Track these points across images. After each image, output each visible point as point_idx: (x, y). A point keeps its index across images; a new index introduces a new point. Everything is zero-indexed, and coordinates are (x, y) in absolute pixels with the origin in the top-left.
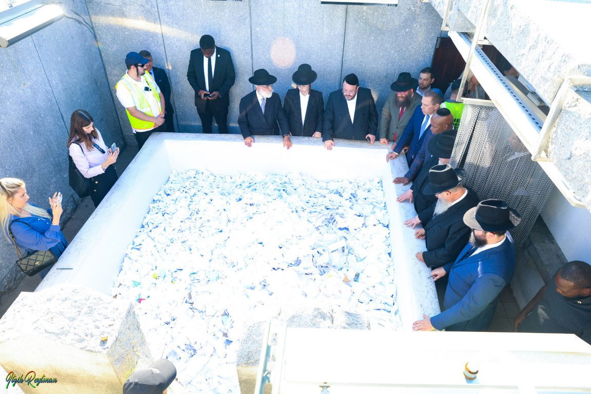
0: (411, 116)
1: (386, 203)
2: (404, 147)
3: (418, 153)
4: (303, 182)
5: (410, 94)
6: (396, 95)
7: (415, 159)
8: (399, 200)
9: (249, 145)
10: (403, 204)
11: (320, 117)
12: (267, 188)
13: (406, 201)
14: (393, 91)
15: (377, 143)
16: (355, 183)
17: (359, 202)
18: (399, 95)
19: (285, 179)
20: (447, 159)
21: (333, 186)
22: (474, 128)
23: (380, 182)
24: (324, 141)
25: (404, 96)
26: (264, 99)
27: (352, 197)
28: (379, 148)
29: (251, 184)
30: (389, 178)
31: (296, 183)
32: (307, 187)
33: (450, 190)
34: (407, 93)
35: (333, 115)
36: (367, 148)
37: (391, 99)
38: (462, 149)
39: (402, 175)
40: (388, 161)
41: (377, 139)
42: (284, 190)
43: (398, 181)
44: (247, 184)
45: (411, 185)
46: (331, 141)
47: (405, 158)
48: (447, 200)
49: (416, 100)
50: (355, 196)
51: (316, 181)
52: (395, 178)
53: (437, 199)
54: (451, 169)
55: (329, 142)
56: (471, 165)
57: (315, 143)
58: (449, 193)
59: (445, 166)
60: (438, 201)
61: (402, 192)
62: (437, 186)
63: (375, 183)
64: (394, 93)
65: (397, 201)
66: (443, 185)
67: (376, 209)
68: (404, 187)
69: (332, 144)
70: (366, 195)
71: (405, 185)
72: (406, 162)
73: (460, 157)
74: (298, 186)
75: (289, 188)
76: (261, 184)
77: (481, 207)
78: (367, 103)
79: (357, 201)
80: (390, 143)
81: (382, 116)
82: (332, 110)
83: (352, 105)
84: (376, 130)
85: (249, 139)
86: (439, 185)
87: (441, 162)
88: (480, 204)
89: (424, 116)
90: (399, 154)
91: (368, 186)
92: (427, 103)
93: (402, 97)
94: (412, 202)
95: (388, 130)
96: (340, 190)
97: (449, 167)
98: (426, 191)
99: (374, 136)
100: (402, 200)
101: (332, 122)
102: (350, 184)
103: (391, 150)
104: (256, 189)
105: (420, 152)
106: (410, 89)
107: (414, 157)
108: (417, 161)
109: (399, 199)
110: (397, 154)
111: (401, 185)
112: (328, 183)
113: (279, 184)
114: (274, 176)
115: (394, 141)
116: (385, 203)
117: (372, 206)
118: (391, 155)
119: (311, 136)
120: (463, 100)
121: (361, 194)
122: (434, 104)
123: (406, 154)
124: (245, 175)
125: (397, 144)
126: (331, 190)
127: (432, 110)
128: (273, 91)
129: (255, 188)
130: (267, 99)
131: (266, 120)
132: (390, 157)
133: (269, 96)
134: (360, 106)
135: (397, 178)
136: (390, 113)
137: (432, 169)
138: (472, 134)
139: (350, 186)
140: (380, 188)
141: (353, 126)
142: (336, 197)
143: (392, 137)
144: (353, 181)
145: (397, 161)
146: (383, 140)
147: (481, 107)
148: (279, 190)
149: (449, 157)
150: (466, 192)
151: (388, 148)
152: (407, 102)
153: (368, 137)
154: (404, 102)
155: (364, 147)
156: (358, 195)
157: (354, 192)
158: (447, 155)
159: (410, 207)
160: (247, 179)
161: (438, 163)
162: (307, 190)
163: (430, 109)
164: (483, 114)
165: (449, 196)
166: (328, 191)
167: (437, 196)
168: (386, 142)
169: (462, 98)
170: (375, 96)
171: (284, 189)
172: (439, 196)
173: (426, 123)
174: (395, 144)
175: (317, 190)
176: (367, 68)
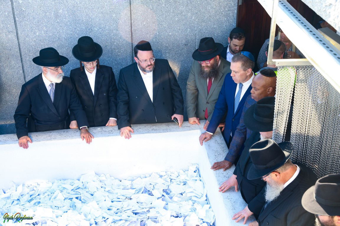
0: (221, 88)
1: (208, 195)
2: (218, 125)
3: (236, 129)
4: (101, 184)
5: (216, 62)
6: (201, 65)
7: (234, 138)
8: (222, 190)
9: (25, 146)
10: (227, 194)
11: (112, 99)
12: (55, 198)
13: (230, 189)
14: (196, 61)
15: (186, 123)
16: (166, 177)
17: (175, 199)
18: (204, 64)
19: (77, 184)
20: (269, 132)
21: (140, 184)
22: (294, 92)
23: (197, 171)
24: (119, 128)
25: (209, 65)
26: (53, 84)
27: (165, 194)
28: (190, 130)
29: (32, 197)
30: (206, 165)
31: (93, 186)
32: (107, 190)
33: (278, 170)
34: (212, 61)
35: (128, 96)
36: (174, 131)
37: (195, 69)
38: (285, 118)
39: (221, 158)
40: (202, 143)
41: (186, 119)
42: (77, 198)
43: (217, 166)
44: (27, 197)
45: (233, 169)
46: (128, 128)
47: (223, 138)
48: (277, 183)
49: (224, 68)
50: (169, 192)
51: (117, 181)
52: (213, 163)
53: (265, 183)
54: (274, 144)
55: (126, 129)
56: (299, 136)
57: (110, 133)
58: (277, 174)
59: (266, 142)
60: (268, 186)
61: (225, 179)
62: (262, 167)
63: (191, 172)
64: (197, 63)
65: (220, 191)
66: (269, 165)
67: (196, 205)
68: (225, 173)
69: (130, 131)
70: (182, 188)
71: (226, 170)
72: (224, 142)
73: (283, 128)
74: (96, 190)
75: (84, 195)
76: (46, 194)
77: (319, 186)
78: (166, 77)
79: (171, 198)
80: (201, 121)
81: (188, 90)
82: (125, 88)
83: (148, 79)
84: (183, 109)
85: (24, 139)
86: (265, 166)
87: (263, 136)
88: (317, 182)
89: (236, 84)
90: (214, 133)
91: (183, 177)
92: (236, 70)
93: (207, 66)
94: (238, 190)
95: (197, 107)
96: (149, 188)
97: (272, 142)
98: (250, 175)
99: (182, 116)
100: (225, 189)
101: (128, 104)
102: (160, 179)
103: (204, 130)
104: (39, 203)
105: (238, 127)
106: (216, 56)
107: (233, 135)
108: (237, 139)
109: (222, 188)
110: (212, 134)
111: (222, 170)
112: (132, 181)
113: (69, 191)
114: (62, 181)
115: (206, 119)
116: (206, 196)
117: (191, 202)
118: (204, 136)
119: (105, 125)
120: (275, 62)
121: (175, 189)
122: (245, 70)
123: (223, 133)
124: (23, 185)
125: (211, 122)
126: (138, 189)
127: (244, 77)
128: (63, 75)
129: (39, 200)
130: (57, 84)
131: (57, 109)
132: (203, 139)
133: (59, 81)
134: (158, 82)
135: (215, 163)
136: (196, 86)
137: (253, 148)
138: (293, 100)
139: (160, 181)
140: (198, 178)
141: (153, 104)
142: (144, 197)
143: (202, 114)
144: (163, 174)
145: (212, 142)
146: (192, 119)
147: (297, 68)
148: (71, 199)
149: (271, 129)
150: (298, 169)
151: (200, 129)
152: (214, 72)
153: (175, 118)
154: (210, 72)
155: (171, 131)
156: (172, 190)
157: (167, 188)
158: (269, 127)
159: (237, 196)
160: (27, 190)
161: (260, 139)
162: (107, 194)
163: (241, 75)
164: (301, 76)
165: (278, 176)
166: (134, 191)
167: (264, 179)
168: (197, 121)
169: (274, 60)
170: (176, 68)
171: (77, 196)
172: (266, 178)
173: (240, 93)
174: (208, 122)
175: (121, 192)
176: (162, 37)
